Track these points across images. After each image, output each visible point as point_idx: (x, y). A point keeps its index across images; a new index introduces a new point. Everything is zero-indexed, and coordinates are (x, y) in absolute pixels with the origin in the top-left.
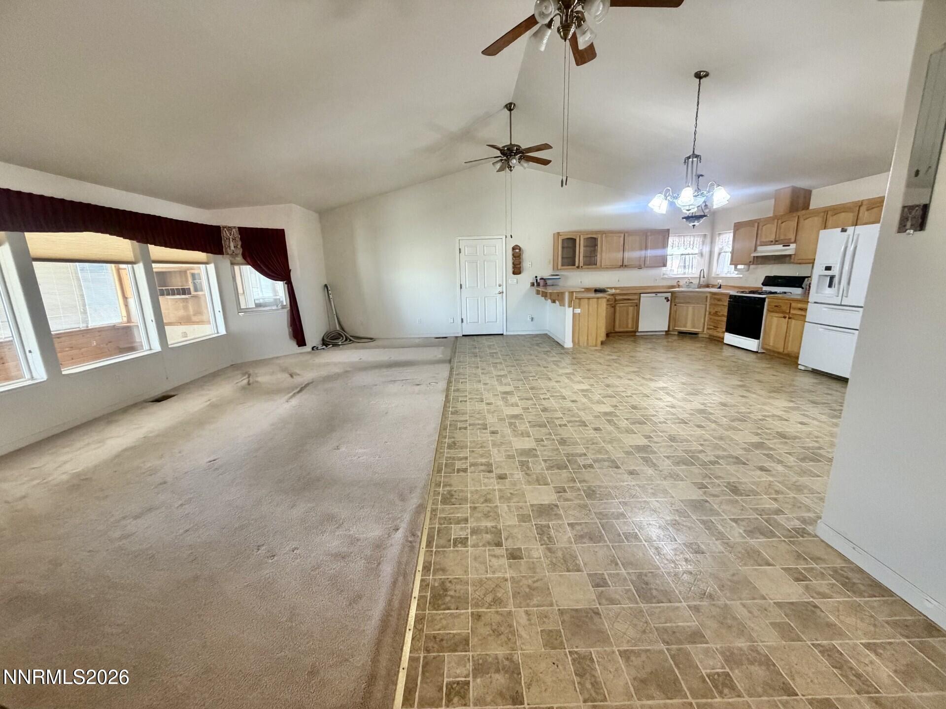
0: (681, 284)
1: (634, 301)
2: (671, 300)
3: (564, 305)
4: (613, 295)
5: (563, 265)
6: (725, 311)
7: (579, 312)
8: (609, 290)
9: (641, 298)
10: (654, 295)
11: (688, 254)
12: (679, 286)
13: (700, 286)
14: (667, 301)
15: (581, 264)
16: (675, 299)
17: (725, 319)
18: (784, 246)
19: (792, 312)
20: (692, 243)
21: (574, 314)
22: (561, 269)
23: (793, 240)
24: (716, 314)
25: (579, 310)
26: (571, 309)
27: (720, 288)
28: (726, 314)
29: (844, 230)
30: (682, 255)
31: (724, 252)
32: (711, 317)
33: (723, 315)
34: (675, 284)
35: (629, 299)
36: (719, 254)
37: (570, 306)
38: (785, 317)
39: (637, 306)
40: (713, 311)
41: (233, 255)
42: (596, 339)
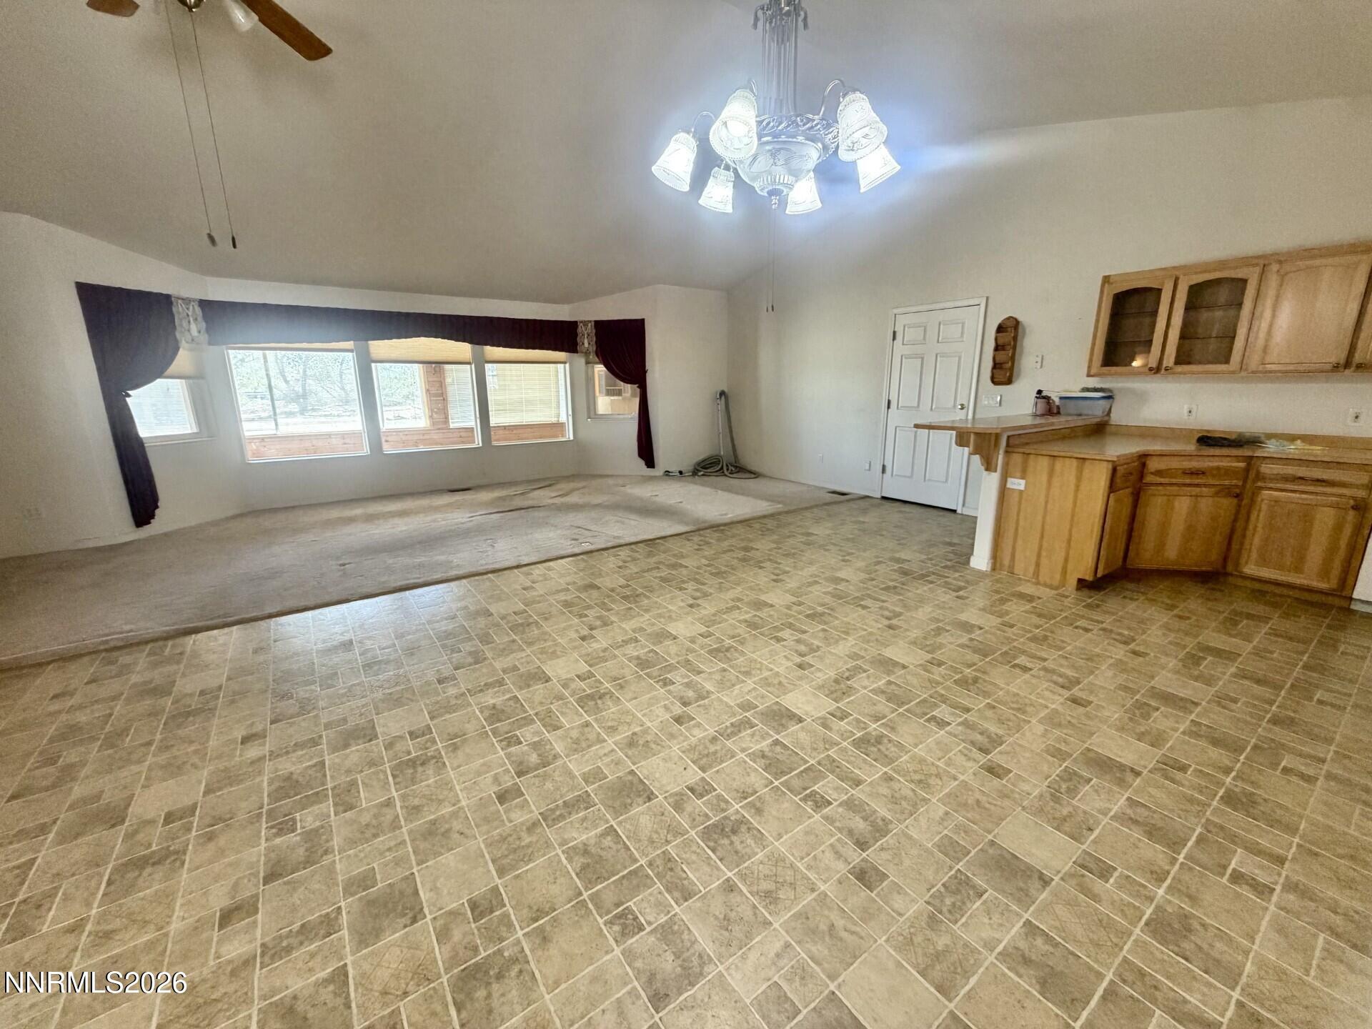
7: (1022, 488)
25: (1023, 482)
26: (996, 476)
41: (587, 353)
42: (1064, 572)
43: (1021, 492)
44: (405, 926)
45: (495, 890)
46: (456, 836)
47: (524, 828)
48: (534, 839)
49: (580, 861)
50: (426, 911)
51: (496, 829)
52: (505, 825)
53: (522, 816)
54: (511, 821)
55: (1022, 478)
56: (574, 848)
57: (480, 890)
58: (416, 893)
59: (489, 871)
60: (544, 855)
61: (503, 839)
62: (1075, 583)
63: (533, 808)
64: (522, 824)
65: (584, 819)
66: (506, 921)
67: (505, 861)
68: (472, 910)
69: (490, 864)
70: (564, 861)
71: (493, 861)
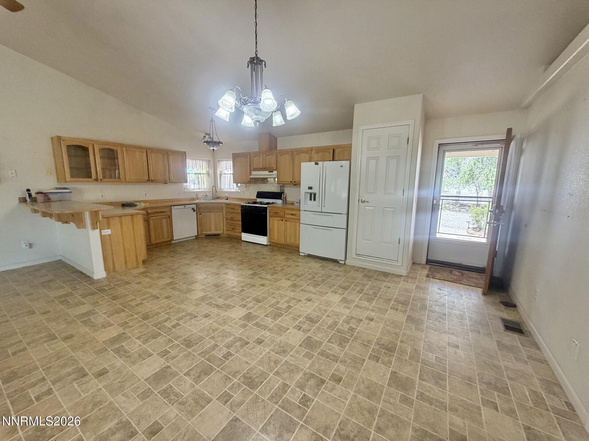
0: (199, 196)
1: (166, 214)
2: (197, 210)
3: (84, 227)
4: (143, 209)
5: (72, 176)
6: (239, 217)
7: (110, 233)
8: (138, 203)
9: (173, 211)
10: (183, 207)
11: (200, 174)
12: (198, 199)
13: (214, 199)
14: (194, 211)
15: (100, 176)
16: (199, 210)
17: (240, 223)
18: (269, 172)
19: (287, 216)
20: (201, 165)
21: (102, 237)
22: (70, 182)
23: (275, 168)
24: (232, 219)
25: (110, 230)
26: (98, 231)
27: (227, 199)
28: (240, 219)
29: (317, 164)
30: (196, 174)
31: (224, 174)
32: (228, 221)
33: (239, 220)
34: (195, 197)
35: (161, 212)
36: (221, 175)
37: (94, 228)
38: (282, 220)
39: (169, 217)
40: (229, 217)
42: (137, 260)
43: (109, 235)
44: (398, 373)
45: (369, 358)
46: (366, 383)
47: (346, 364)
48: (347, 359)
49: (344, 344)
50: (390, 372)
51: (352, 372)
52: (349, 370)
53: (342, 367)
54: (346, 369)
55: (108, 229)
56: (342, 347)
57: (373, 362)
58: (390, 379)
59: (366, 364)
60: (349, 353)
61: (354, 367)
62: (142, 262)
63: (336, 366)
64: (344, 366)
65: (329, 349)
66: (373, 350)
67: (360, 362)
68: (379, 360)
69: (364, 365)
70: (347, 348)
71: (363, 365)
